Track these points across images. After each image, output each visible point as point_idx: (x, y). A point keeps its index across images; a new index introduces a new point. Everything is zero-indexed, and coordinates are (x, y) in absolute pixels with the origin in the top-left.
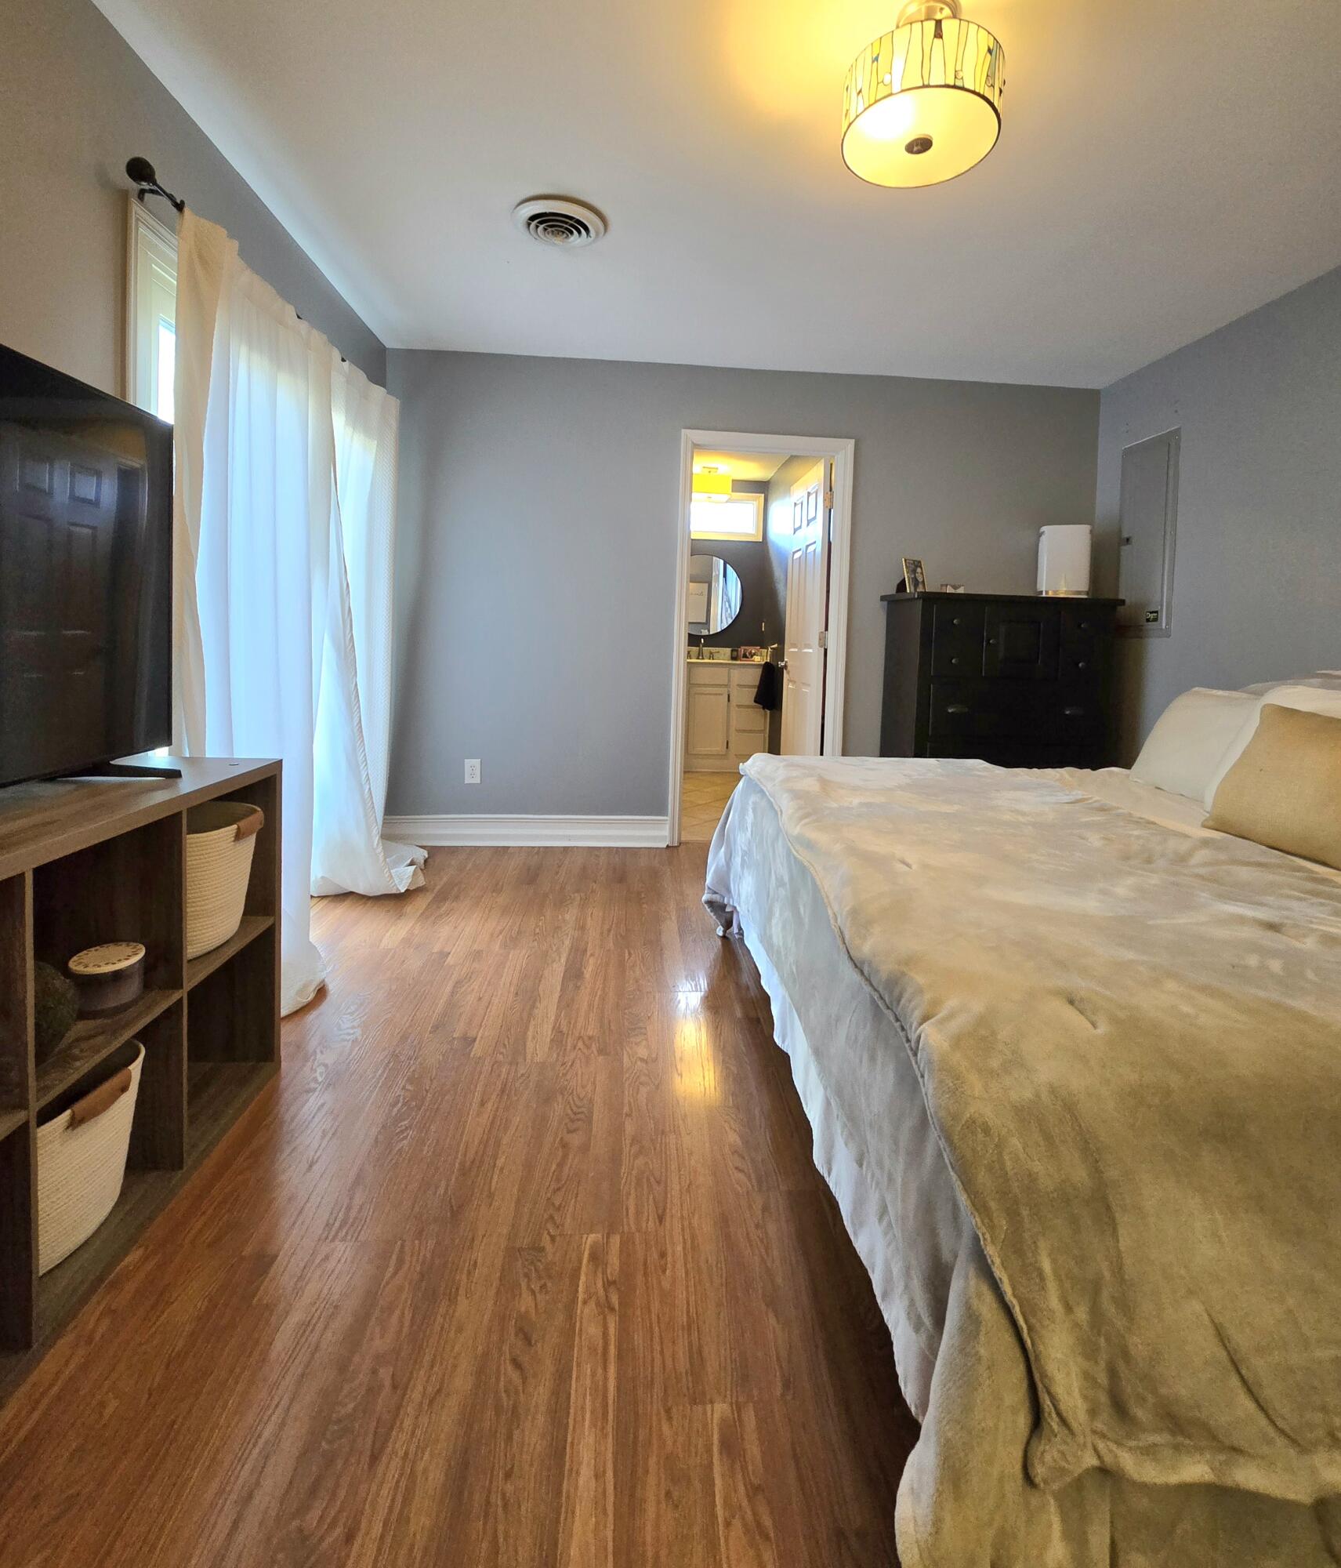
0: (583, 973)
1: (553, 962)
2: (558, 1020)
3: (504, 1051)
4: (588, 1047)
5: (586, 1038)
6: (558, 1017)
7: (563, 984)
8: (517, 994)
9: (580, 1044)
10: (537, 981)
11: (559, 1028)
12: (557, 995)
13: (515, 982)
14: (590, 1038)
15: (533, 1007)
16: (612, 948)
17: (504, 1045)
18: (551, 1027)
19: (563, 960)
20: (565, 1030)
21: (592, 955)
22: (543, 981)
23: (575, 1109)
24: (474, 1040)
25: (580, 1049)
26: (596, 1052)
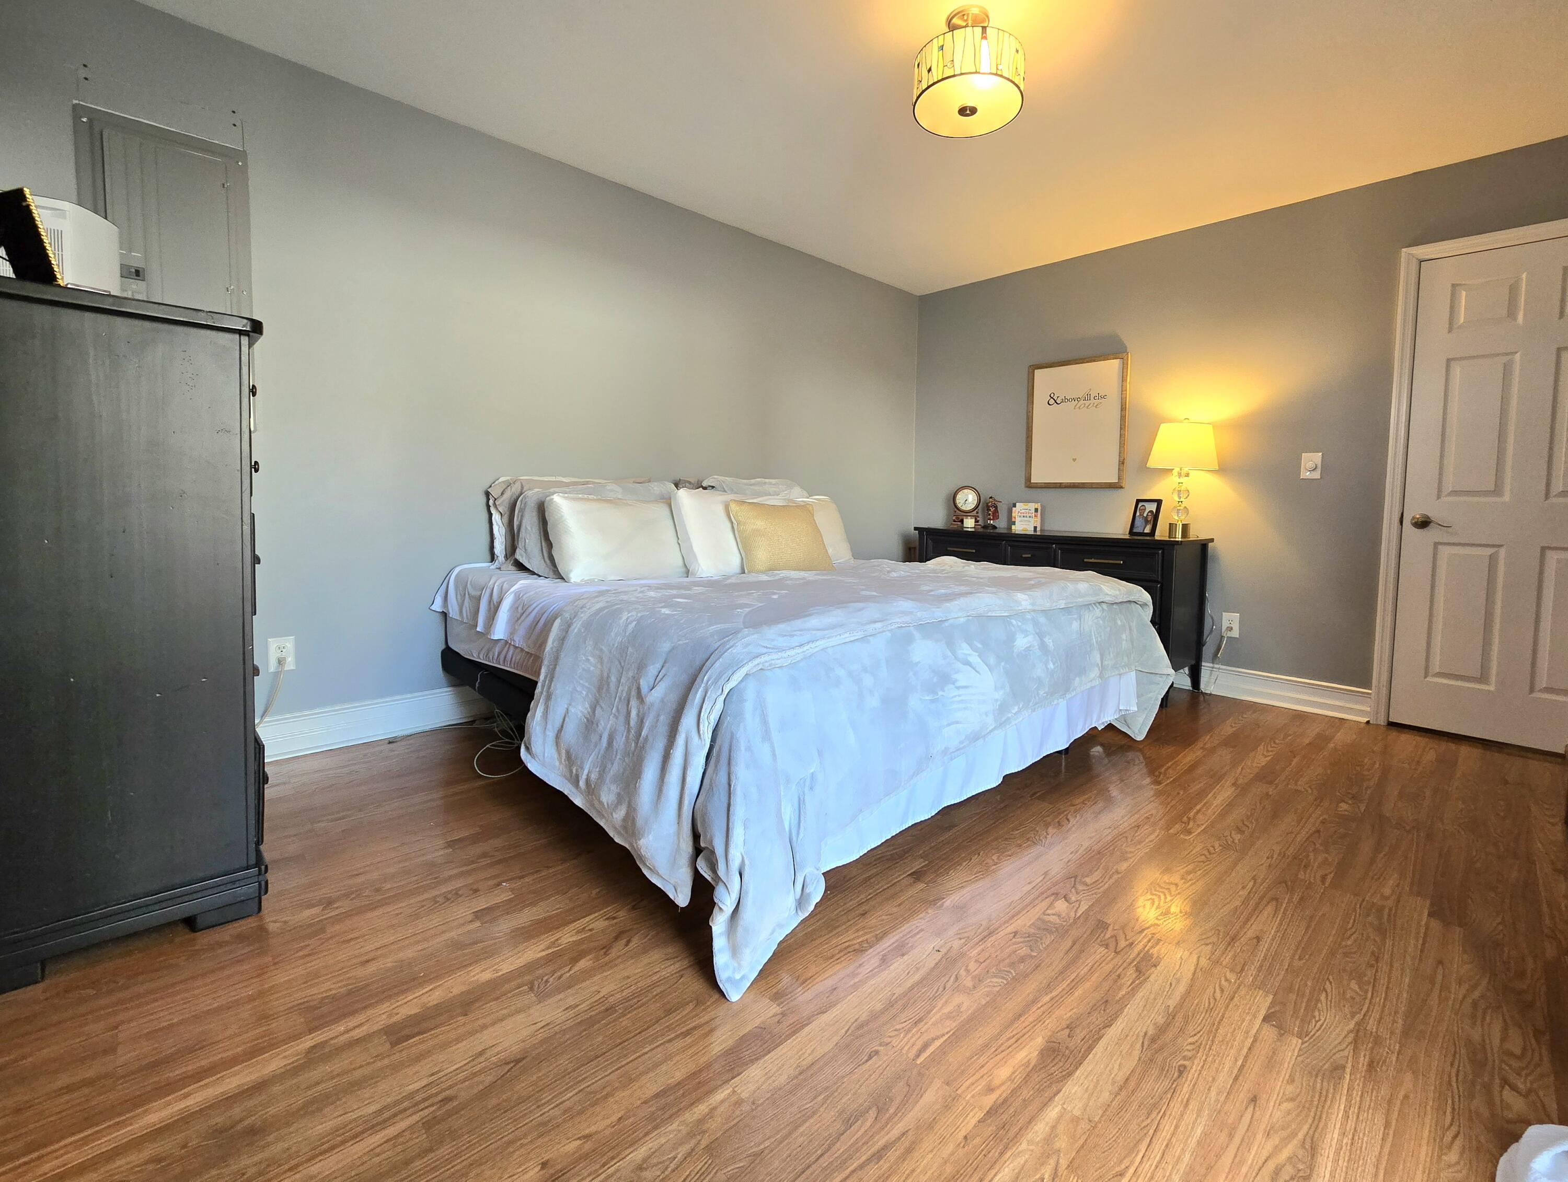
0: (1042, 1053)
1: (1076, 1120)
2: (1133, 989)
3: (1223, 982)
4: (1115, 937)
5: (1112, 946)
6: (1133, 991)
7: (1090, 1049)
8: (1181, 1073)
9: (1123, 943)
10: (1132, 1084)
11: (1138, 978)
12: (1113, 1032)
13: (1176, 1107)
14: (1107, 946)
15: (1162, 1030)
16: (937, 1083)
17: (1222, 991)
18: (1148, 985)
19: (1052, 1113)
20: (1131, 972)
21: (990, 1090)
22: (1120, 1078)
23: (1162, 897)
24: (1266, 1019)
25: (1126, 940)
26: (1110, 928)
